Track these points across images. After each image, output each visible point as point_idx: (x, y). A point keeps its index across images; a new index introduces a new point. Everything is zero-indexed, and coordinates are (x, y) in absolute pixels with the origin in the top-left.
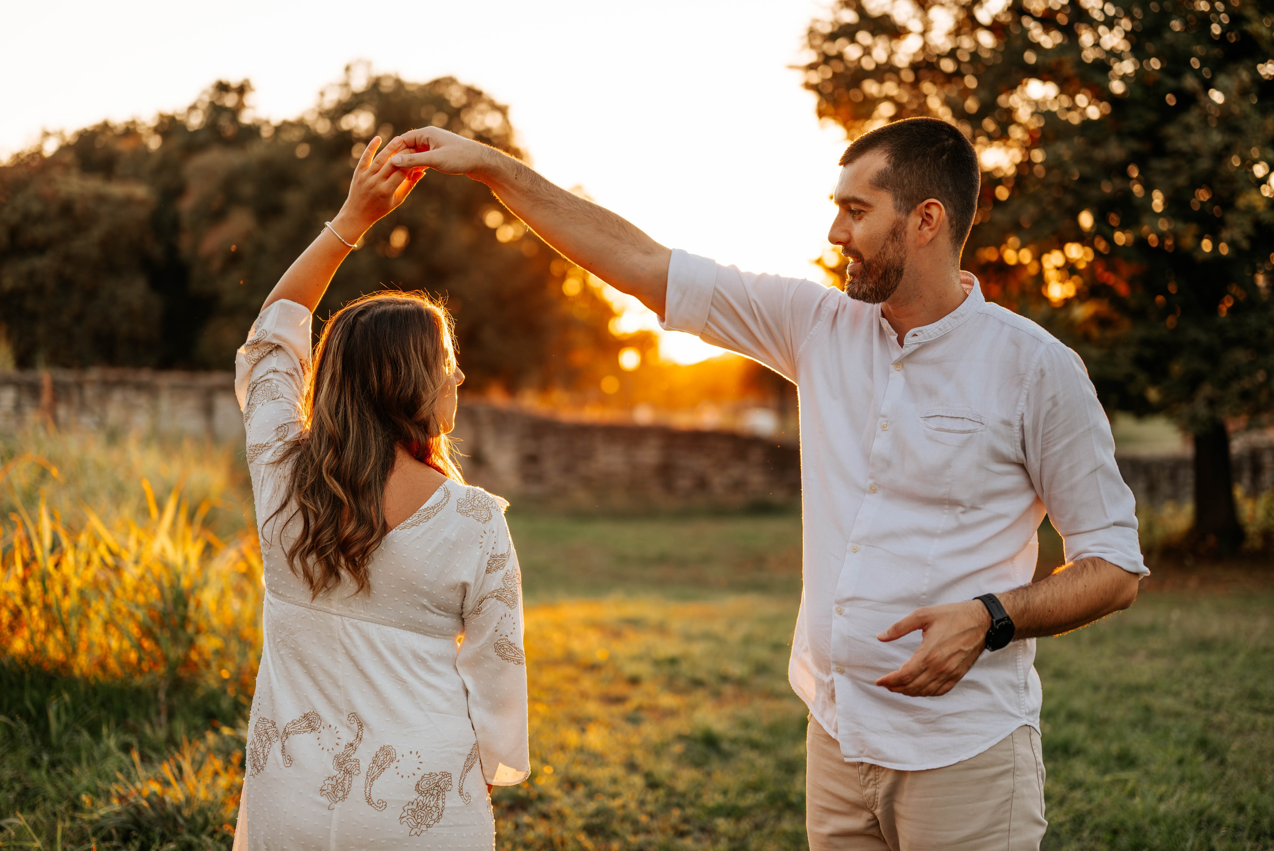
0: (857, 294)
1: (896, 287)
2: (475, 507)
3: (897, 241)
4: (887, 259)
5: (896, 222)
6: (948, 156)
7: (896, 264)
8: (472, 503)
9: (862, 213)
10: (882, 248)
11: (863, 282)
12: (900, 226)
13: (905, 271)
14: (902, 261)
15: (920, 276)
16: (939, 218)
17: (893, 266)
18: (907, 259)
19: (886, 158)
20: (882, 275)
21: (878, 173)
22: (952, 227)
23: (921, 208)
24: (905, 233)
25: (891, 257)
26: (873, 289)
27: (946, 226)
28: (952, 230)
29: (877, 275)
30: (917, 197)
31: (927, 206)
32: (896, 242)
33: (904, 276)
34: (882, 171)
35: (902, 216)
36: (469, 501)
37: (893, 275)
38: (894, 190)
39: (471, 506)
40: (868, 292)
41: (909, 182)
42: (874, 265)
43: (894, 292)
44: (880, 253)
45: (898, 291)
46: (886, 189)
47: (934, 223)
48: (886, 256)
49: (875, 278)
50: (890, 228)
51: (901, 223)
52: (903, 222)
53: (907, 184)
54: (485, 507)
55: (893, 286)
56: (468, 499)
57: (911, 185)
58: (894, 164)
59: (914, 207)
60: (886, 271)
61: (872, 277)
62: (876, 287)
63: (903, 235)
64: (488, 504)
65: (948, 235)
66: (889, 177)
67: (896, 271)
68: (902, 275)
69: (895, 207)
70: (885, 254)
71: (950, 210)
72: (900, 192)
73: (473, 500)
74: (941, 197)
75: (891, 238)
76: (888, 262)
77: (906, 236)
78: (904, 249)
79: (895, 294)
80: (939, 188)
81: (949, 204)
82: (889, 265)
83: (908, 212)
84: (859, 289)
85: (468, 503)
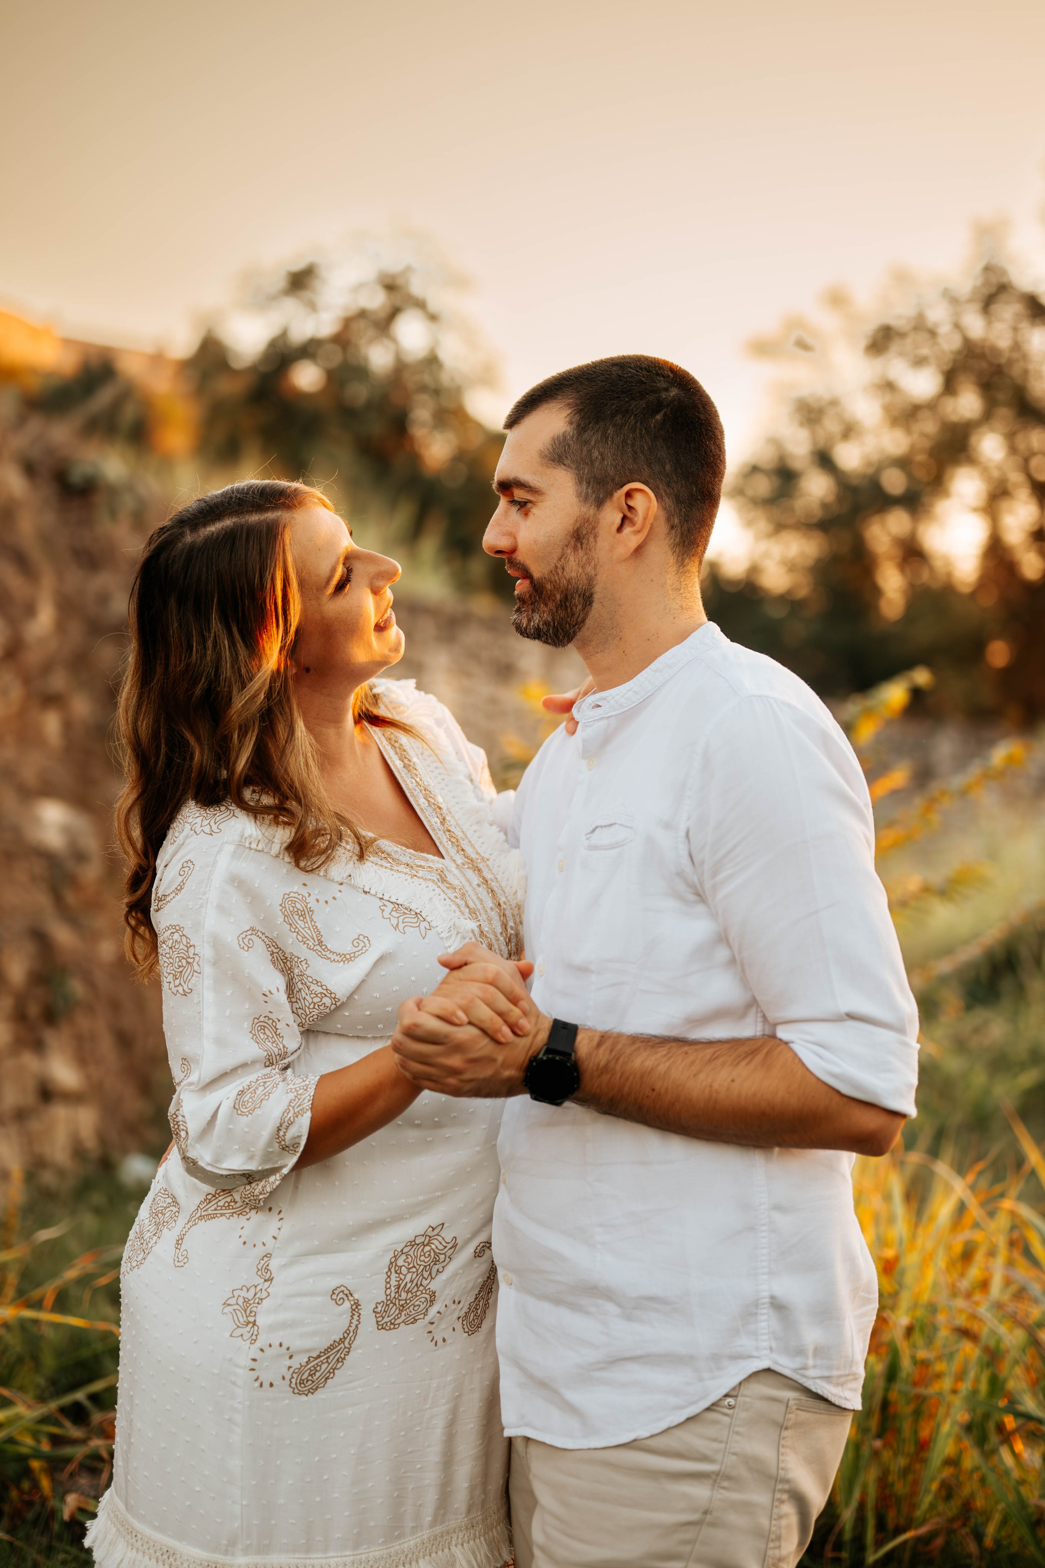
0: (526, 629)
1: (583, 621)
3: (582, 548)
4: (568, 577)
5: (579, 519)
6: (665, 415)
7: (580, 586)
9: (529, 505)
10: (560, 559)
11: (533, 611)
12: (586, 525)
13: (596, 597)
14: (591, 580)
15: (620, 605)
16: (647, 514)
17: (577, 588)
18: (599, 577)
19: (566, 417)
20: (561, 601)
21: (553, 439)
22: (672, 527)
23: (619, 498)
24: (595, 537)
25: (574, 574)
26: (549, 622)
27: (662, 528)
28: (673, 532)
29: (553, 601)
30: (613, 480)
31: (629, 495)
32: (580, 551)
33: (595, 605)
34: (558, 437)
35: (589, 510)
37: (577, 603)
38: (577, 468)
40: (541, 626)
41: (601, 454)
42: (549, 586)
43: (582, 630)
44: (556, 567)
45: (588, 629)
46: (565, 465)
47: (639, 519)
48: (565, 573)
49: (551, 605)
50: (571, 528)
51: (588, 521)
52: (591, 519)
53: (597, 458)
55: (579, 620)
57: (603, 459)
58: (578, 425)
59: (610, 495)
60: (566, 597)
61: (546, 605)
62: (553, 620)
63: (591, 539)
65: (667, 541)
66: (569, 446)
67: (582, 596)
68: (591, 603)
69: (579, 495)
70: (563, 568)
71: (668, 500)
72: (586, 470)
74: (652, 481)
75: (573, 544)
76: (569, 582)
77: (595, 541)
78: (593, 563)
79: (584, 633)
80: (649, 465)
81: (665, 491)
82: (570, 587)
83: (600, 503)
84: (529, 620)
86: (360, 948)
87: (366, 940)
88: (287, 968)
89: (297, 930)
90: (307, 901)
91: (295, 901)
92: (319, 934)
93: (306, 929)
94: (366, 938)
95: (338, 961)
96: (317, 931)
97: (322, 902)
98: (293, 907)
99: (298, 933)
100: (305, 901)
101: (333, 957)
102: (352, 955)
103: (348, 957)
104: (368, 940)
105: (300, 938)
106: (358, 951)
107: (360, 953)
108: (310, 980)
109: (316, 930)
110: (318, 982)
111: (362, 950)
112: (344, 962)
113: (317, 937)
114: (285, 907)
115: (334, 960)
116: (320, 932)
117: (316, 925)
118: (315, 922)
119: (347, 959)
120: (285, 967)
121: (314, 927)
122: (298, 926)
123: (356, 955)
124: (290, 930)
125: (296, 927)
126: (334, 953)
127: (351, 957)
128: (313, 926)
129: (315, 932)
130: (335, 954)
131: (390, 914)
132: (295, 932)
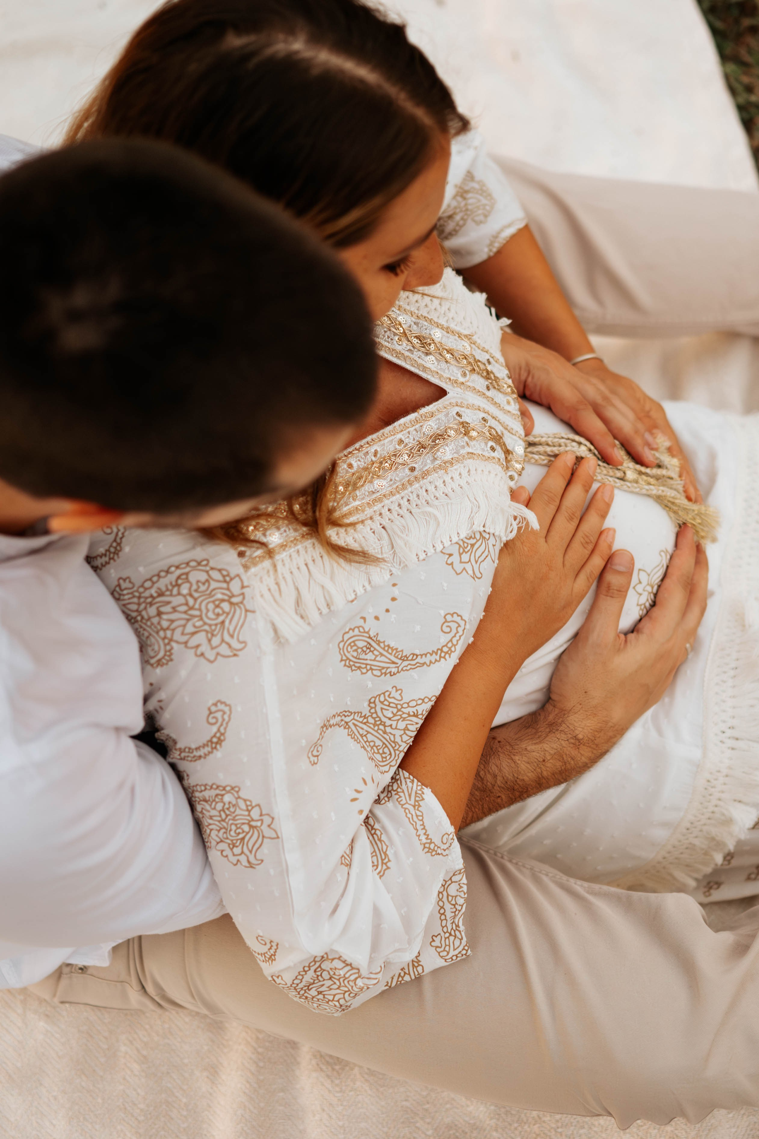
2: (142, 618)
8: (143, 606)
36: (139, 598)
39: (137, 611)
54: (162, 633)
56: (141, 590)
64: (179, 631)
73: (149, 600)
85: (135, 600)
86: (454, 631)
87: (456, 618)
88: (372, 726)
89: (368, 667)
90: (367, 630)
91: (354, 642)
92: (397, 652)
93: (378, 659)
94: (455, 615)
95: (436, 660)
96: (393, 651)
97: (382, 615)
98: (356, 650)
99: (371, 669)
100: (365, 632)
101: (426, 660)
102: (450, 645)
103: (445, 649)
104: (458, 615)
105: (378, 673)
106: (455, 636)
107: (457, 637)
108: (413, 704)
109: (390, 651)
110: (423, 700)
111: (458, 632)
112: (444, 657)
113: (397, 657)
114: (348, 659)
115: (431, 662)
116: (396, 649)
117: (386, 644)
118: (384, 642)
119: (446, 653)
120: (370, 727)
121: (386, 648)
122: (368, 662)
123: (455, 642)
124: (362, 673)
125: (367, 664)
126: (426, 655)
127: (450, 649)
128: (384, 649)
129: (391, 654)
130: (428, 655)
131: (461, 562)
132: (368, 671)
